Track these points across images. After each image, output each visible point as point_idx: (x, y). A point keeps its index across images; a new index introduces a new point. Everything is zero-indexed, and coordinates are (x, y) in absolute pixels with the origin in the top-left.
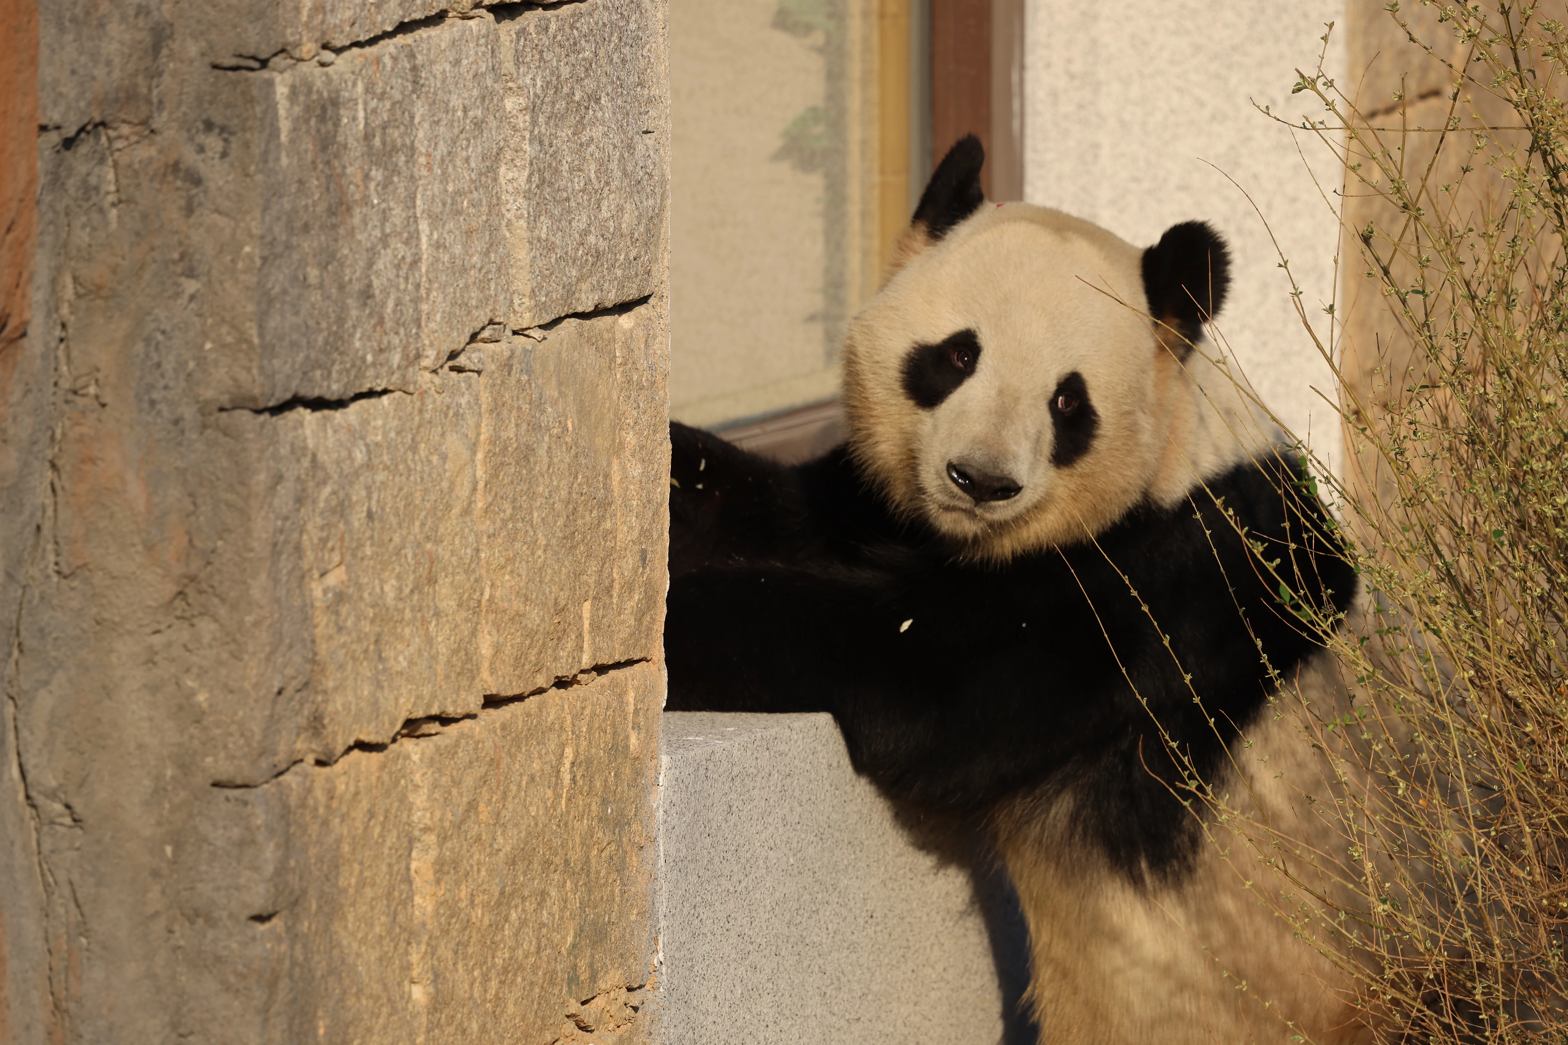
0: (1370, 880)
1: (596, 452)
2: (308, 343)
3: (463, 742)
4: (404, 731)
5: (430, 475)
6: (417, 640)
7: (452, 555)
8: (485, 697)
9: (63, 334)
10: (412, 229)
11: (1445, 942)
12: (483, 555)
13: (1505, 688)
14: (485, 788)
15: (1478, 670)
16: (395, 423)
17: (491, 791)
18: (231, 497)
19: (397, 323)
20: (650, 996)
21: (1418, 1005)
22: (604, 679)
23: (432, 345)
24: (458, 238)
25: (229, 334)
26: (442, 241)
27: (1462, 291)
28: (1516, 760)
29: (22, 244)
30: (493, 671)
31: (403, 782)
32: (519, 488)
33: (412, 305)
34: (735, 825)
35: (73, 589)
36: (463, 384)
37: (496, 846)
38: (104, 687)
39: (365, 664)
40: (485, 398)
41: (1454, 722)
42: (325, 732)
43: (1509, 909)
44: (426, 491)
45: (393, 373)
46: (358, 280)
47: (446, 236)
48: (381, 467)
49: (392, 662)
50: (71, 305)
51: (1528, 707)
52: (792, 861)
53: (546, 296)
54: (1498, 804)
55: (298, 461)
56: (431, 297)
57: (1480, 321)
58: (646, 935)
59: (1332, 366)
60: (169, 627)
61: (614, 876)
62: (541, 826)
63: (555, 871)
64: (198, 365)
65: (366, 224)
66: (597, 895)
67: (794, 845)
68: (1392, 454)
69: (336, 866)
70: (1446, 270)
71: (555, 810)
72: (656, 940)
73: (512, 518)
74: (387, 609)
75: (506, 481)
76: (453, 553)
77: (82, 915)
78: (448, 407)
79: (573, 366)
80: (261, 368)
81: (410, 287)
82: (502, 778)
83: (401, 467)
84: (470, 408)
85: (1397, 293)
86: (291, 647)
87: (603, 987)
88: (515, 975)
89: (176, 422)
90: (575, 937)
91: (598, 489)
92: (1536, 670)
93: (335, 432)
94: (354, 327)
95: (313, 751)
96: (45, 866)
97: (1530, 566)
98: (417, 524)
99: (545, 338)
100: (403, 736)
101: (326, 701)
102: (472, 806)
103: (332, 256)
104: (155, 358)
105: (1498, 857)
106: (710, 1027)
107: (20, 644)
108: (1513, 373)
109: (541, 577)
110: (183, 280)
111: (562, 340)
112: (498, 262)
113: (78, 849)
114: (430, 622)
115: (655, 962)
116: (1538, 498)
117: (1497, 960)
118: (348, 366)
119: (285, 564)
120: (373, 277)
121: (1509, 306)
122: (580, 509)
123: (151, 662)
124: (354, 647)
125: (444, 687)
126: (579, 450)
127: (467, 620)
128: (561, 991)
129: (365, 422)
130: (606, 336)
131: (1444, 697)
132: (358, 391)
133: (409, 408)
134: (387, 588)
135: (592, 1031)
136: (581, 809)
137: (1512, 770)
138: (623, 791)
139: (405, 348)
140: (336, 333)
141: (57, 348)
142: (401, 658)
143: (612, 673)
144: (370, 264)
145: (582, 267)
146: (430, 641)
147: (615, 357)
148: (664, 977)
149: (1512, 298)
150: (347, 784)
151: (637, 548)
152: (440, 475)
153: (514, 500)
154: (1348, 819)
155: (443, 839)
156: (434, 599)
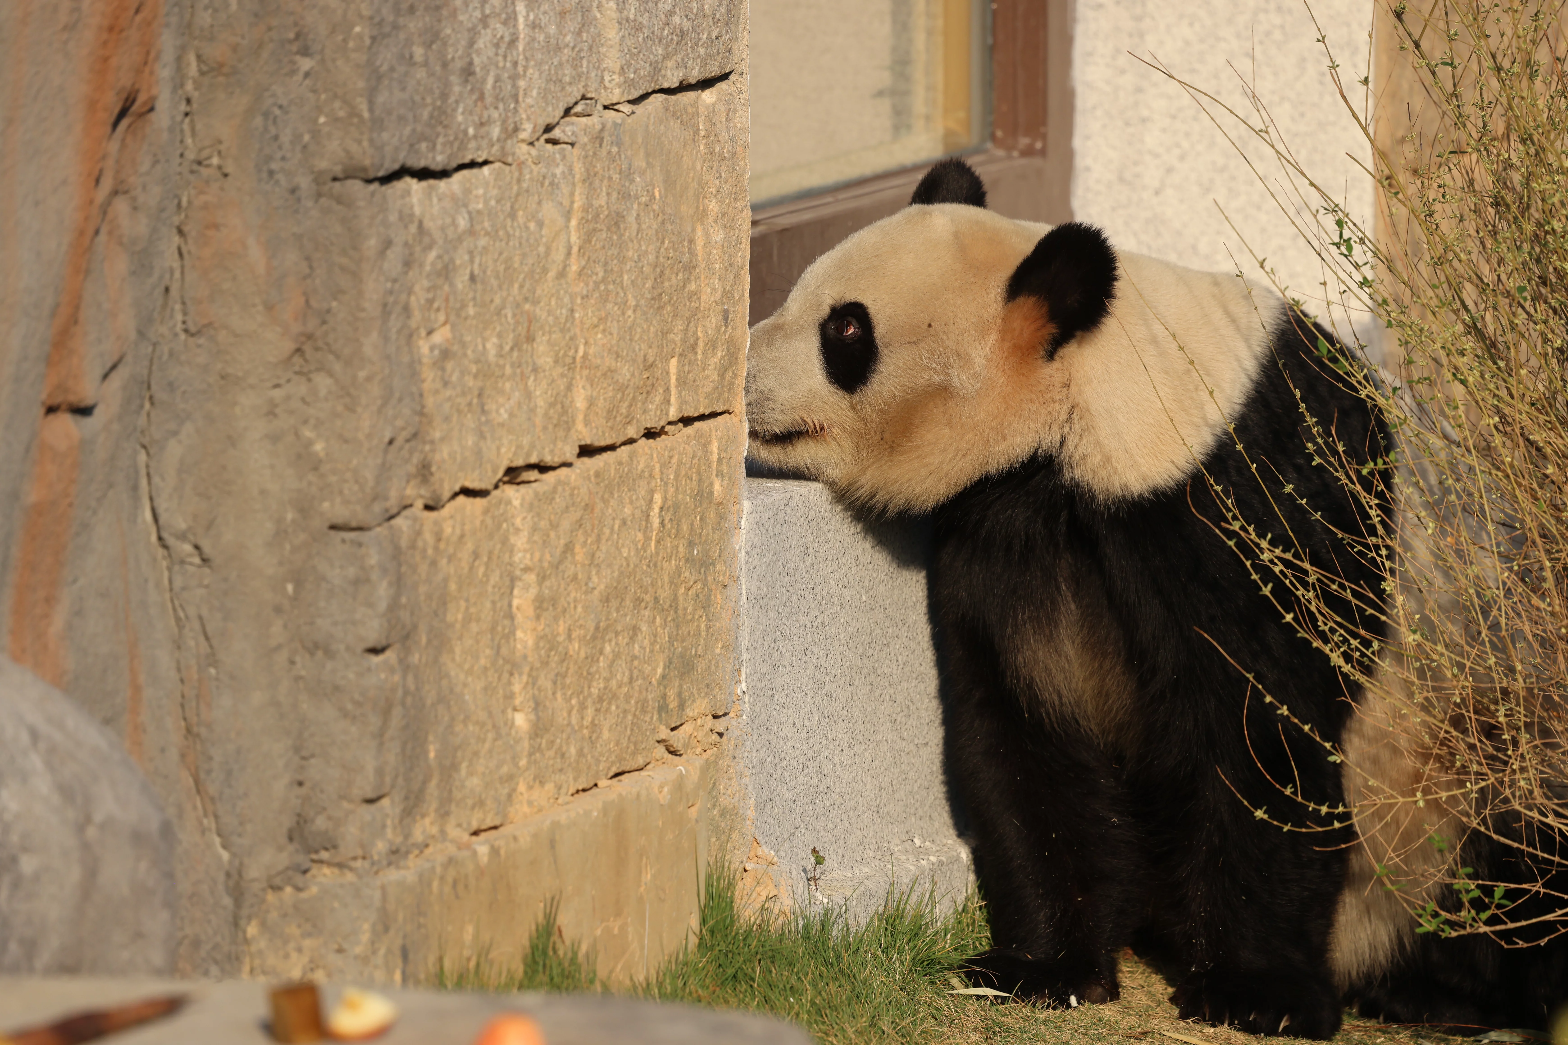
0: (1402, 612)
1: (681, 219)
2: (415, 117)
3: (560, 488)
4: (506, 479)
5: (527, 240)
6: (517, 394)
7: (549, 315)
8: (581, 447)
9: (188, 109)
10: (510, 10)
11: (1470, 668)
12: (577, 315)
13: (1526, 433)
14: (581, 531)
15: (1503, 417)
16: (495, 192)
17: (587, 534)
18: (344, 261)
19: (497, 98)
20: (734, 723)
21: (1446, 726)
22: (690, 430)
23: (528, 119)
24: (553, 18)
25: (341, 108)
26: (537, 22)
27: (1488, 63)
28: (1537, 499)
29: (149, 24)
30: (587, 423)
31: (505, 525)
32: (610, 253)
33: (510, 81)
34: (812, 565)
35: (199, 346)
36: (558, 156)
37: (591, 585)
38: (229, 437)
39: (469, 416)
40: (579, 169)
41: (1479, 465)
42: (433, 479)
43: (1530, 638)
44: (524, 256)
45: (493, 145)
46: (460, 58)
47: (541, 16)
48: (483, 233)
49: (494, 415)
50: (195, 82)
51: (1548, 450)
52: (864, 598)
53: (635, 73)
54: (1520, 541)
55: (406, 227)
56: (528, 74)
57: (1505, 91)
58: (729, 667)
59: (1367, 135)
60: (289, 381)
61: (700, 612)
62: (632, 566)
63: (646, 608)
64: (313, 137)
65: (467, 6)
66: (684, 630)
67: (867, 583)
68: (1422, 216)
69: (443, 602)
70: (1473, 43)
71: (645, 551)
72: (739, 671)
73: (603, 280)
74: (489, 366)
75: (598, 246)
76: (549, 313)
77: (211, 647)
78: (544, 177)
79: (659, 138)
80: (371, 141)
81: (508, 65)
82: (596, 522)
83: (501, 233)
84: (564, 178)
85: (1427, 65)
86: (400, 400)
87: (691, 714)
88: (610, 703)
89: (293, 191)
90: (664, 669)
91: (683, 253)
92: (1556, 416)
93: (440, 200)
94: (457, 102)
95: (421, 496)
96: (177, 603)
97: (1551, 321)
98: (516, 286)
99: (633, 113)
100: (505, 483)
101: (433, 451)
102: (569, 548)
103: (436, 36)
104: (273, 130)
105: (1520, 590)
106: (789, 751)
107: (151, 398)
108: (1536, 138)
109: (631, 335)
110: (298, 58)
111: (650, 114)
112: (590, 41)
113: (207, 587)
114: (529, 378)
115: (739, 691)
116: (1559, 257)
117: (1519, 685)
118: (451, 138)
119: (394, 324)
120: (474, 56)
121: (1532, 77)
122: (667, 272)
123: (271, 413)
124: (459, 400)
125: (542, 437)
126: (666, 217)
127: (563, 375)
128: (652, 718)
129: (467, 191)
130: (690, 110)
131: (1470, 443)
132: (461, 162)
133: (508, 178)
134: (489, 346)
135: (680, 755)
136: (669, 550)
137: (1534, 510)
138: (708, 534)
139: (504, 122)
140: (440, 108)
141: (182, 122)
142: (502, 411)
143: (697, 424)
144: (471, 43)
145: (667, 46)
146: (529, 395)
147: (698, 130)
148: (747, 706)
149: (1535, 68)
150: (454, 527)
151: (719, 308)
152: (536, 240)
153: (606, 264)
154: (1381, 556)
155: (542, 578)
156: (532, 356)
